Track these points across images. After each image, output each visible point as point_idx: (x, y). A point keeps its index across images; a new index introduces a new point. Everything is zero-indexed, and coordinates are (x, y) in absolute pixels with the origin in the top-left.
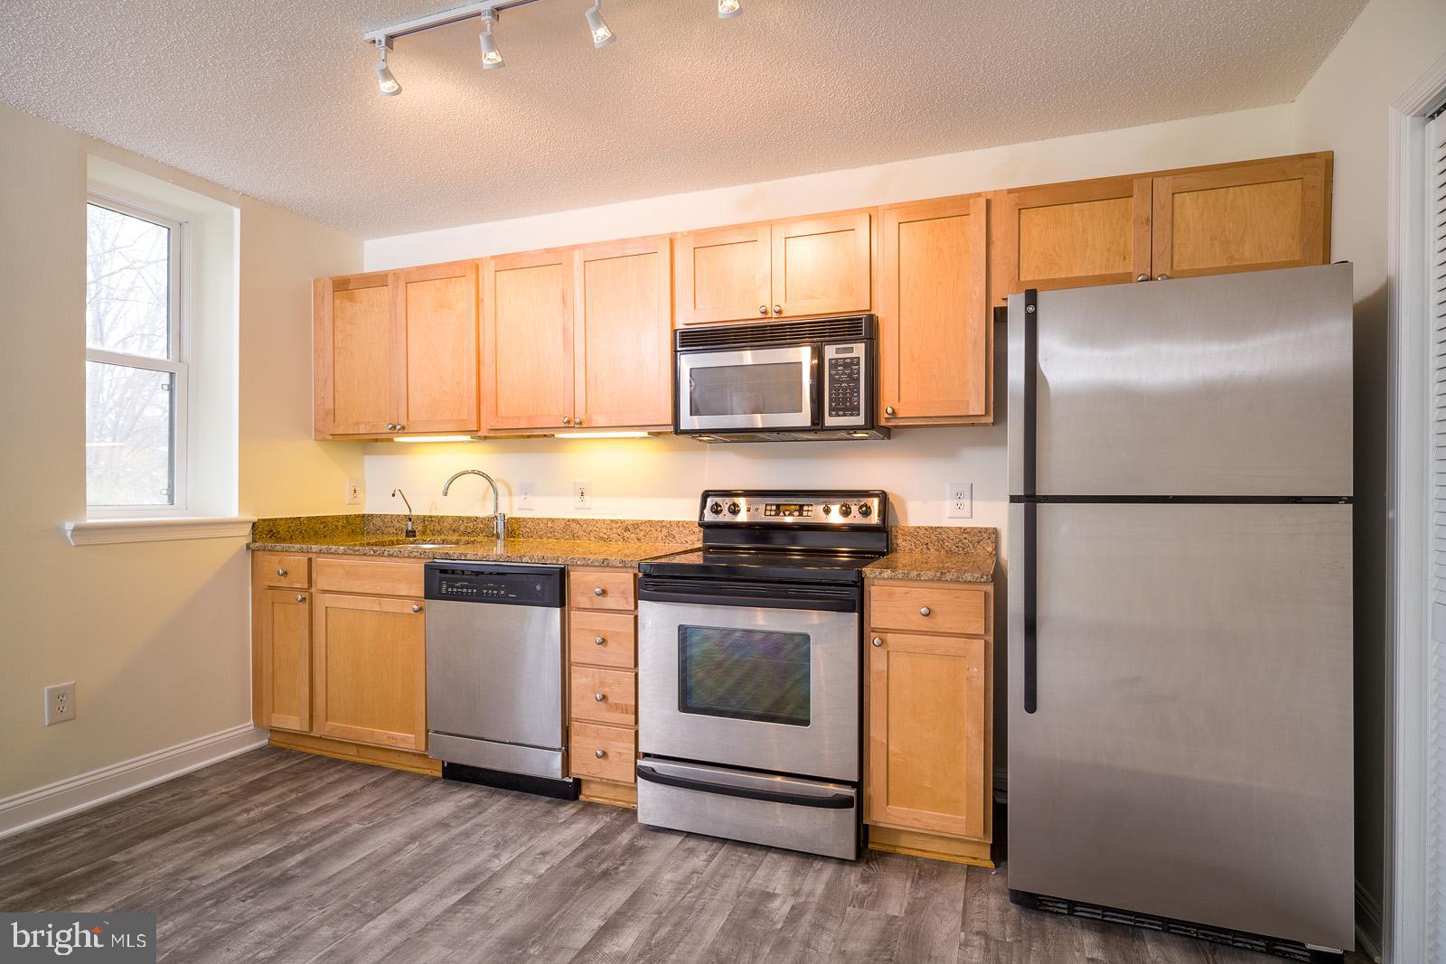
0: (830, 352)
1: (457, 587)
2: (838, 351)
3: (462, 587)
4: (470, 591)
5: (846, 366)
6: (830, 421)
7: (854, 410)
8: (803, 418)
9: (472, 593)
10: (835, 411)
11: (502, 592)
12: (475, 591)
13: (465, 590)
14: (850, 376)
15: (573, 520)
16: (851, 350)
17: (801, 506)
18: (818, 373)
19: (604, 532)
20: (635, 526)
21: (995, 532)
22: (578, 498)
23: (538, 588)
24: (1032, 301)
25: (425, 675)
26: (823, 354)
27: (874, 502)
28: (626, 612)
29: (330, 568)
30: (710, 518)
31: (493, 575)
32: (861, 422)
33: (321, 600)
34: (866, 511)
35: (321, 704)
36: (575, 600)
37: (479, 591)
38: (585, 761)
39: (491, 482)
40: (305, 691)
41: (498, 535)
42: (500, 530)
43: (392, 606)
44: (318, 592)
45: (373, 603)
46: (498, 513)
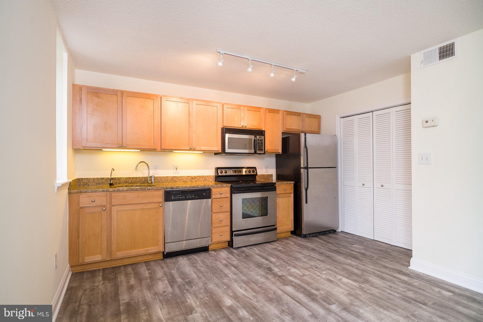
0: (258, 137)
1: (178, 197)
2: (259, 137)
3: (179, 197)
4: (182, 197)
5: (261, 140)
7: (262, 150)
8: (252, 151)
9: (183, 198)
10: (258, 150)
11: (193, 197)
12: (184, 197)
13: (180, 197)
14: (261, 143)
15: (175, 177)
16: (261, 137)
17: (240, 171)
18: (255, 141)
19: (185, 180)
20: (195, 178)
21: (272, 175)
22: (175, 170)
23: (204, 194)
24: (305, 135)
25: (164, 226)
26: (256, 137)
27: (254, 170)
28: (227, 197)
29: (118, 197)
30: (220, 174)
31: (190, 192)
32: (263, 152)
33: (114, 209)
34: (253, 171)
35: (114, 247)
36: (213, 196)
37: (185, 197)
38: (216, 238)
39: (147, 165)
40: (105, 244)
41: (152, 183)
42: (153, 181)
43: (149, 206)
44: (113, 206)
45: (140, 206)
46: (150, 175)
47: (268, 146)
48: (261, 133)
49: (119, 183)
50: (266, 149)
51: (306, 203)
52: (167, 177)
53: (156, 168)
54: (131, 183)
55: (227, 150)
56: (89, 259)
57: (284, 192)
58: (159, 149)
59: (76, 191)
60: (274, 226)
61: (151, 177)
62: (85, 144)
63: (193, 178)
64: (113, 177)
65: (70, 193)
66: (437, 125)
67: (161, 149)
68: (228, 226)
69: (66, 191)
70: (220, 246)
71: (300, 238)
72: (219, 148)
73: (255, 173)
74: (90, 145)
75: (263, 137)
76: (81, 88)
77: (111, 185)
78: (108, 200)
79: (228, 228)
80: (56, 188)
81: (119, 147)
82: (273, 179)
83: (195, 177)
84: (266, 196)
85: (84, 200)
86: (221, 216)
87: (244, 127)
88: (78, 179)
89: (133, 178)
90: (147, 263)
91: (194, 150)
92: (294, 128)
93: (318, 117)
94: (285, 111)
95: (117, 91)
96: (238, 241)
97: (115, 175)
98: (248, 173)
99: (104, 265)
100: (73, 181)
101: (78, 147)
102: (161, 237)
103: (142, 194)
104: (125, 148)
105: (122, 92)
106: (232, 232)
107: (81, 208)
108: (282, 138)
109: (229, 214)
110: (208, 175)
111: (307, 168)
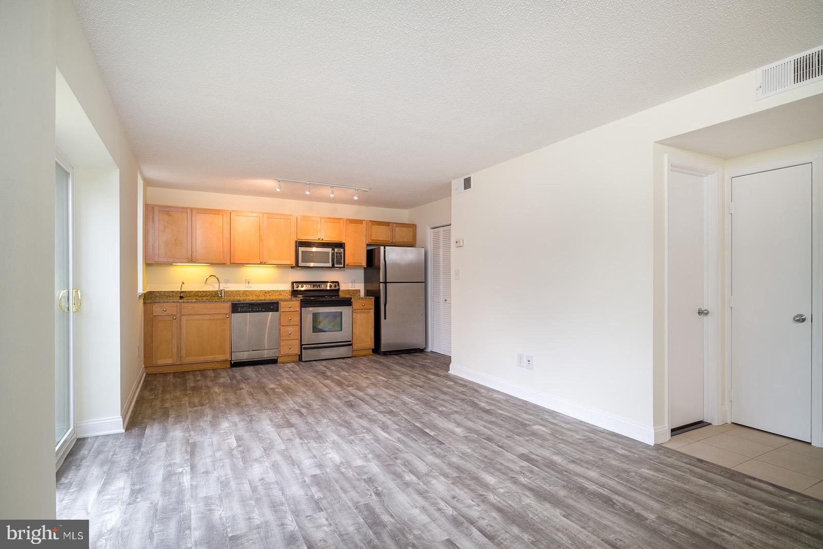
0: (336, 250)
1: (244, 309)
2: (338, 250)
4: (249, 310)
5: (340, 253)
6: (336, 266)
7: (341, 263)
8: (330, 265)
10: (337, 263)
13: (247, 310)
14: (340, 256)
16: (340, 250)
17: (319, 285)
18: (333, 254)
19: (258, 294)
21: (359, 290)
22: (247, 284)
23: (272, 307)
24: (385, 248)
25: (231, 336)
26: (334, 250)
27: (337, 284)
28: (297, 311)
29: (188, 307)
30: (295, 289)
31: (257, 304)
32: (342, 266)
33: (184, 318)
34: (335, 286)
35: (183, 352)
36: (282, 310)
37: (252, 310)
38: (284, 350)
39: (218, 279)
40: (175, 349)
41: (222, 297)
42: (223, 294)
43: (216, 317)
44: (183, 315)
45: (208, 317)
46: (221, 289)
47: (349, 260)
48: (341, 245)
49: (189, 297)
50: (346, 263)
51: (385, 319)
52: (239, 291)
53: (227, 282)
54: (201, 297)
55: (301, 264)
56: (161, 362)
57: (363, 307)
58: (228, 263)
59: (150, 301)
60: (350, 341)
61: (222, 290)
62: (157, 259)
63: (266, 292)
64: (182, 290)
65: (144, 303)
66: (461, 245)
67: (231, 263)
68: (298, 339)
69: (142, 301)
70: (290, 359)
71: (378, 356)
72: (292, 262)
73: (337, 288)
74: (161, 260)
75: (342, 250)
76: (153, 207)
77: (181, 297)
78: (178, 311)
79: (298, 342)
80: (138, 296)
81: (189, 262)
82: (361, 294)
83: (269, 292)
84: (340, 311)
85: (157, 309)
86: (290, 329)
87: (321, 239)
88: (149, 292)
89: (203, 292)
90: (214, 370)
91: (265, 264)
92: (381, 239)
93: (413, 227)
94: (370, 221)
95: (187, 208)
96: (307, 355)
97: (186, 288)
98: (333, 288)
99: (174, 369)
100: (147, 292)
101: (151, 262)
102: (228, 346)
103: (209, 305)
104: (194, 262)
105: (192, 209)
106: (301, 345)
107: (154, 316)
108: (367, 250)
109: (298, 328)
110: (284, 289)
111: (385, 283)
